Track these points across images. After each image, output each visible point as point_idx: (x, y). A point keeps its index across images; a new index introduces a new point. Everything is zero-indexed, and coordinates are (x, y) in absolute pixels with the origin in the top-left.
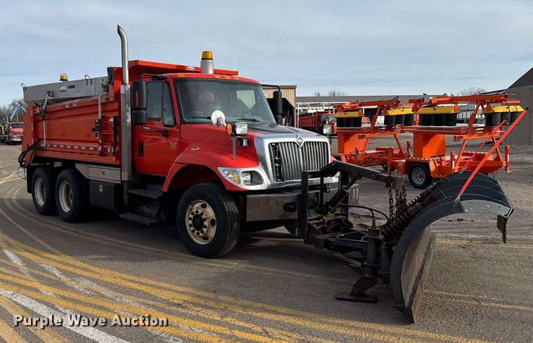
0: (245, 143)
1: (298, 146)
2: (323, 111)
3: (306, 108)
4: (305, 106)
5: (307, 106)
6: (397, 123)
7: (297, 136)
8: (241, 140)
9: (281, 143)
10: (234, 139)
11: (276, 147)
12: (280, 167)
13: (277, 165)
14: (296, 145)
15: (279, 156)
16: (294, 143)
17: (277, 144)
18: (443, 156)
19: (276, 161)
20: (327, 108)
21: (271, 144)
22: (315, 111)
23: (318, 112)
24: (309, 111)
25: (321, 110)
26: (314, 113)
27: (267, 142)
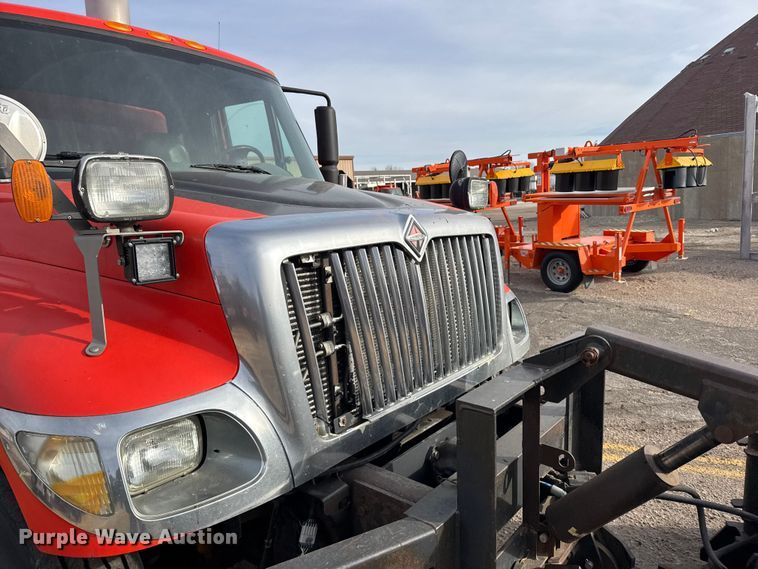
0: (151, 263)
1: (408, 256)
6: (507, 191)
7: (403, 218)
8: (125, 251)
9: (341, 252)
10: (90, 247)
11: (321, 270)
12: (342, 355)
13: (329, 348)
14: (400, 254)
15: (338, 309)
16: (395, 246)
17: (323, 255)
18: (577, 237)
19: (323, 333)
21: (295, 260)
22: (376, 185)
23: (380, 187)
26: (375, 188)
27: (274, 254)
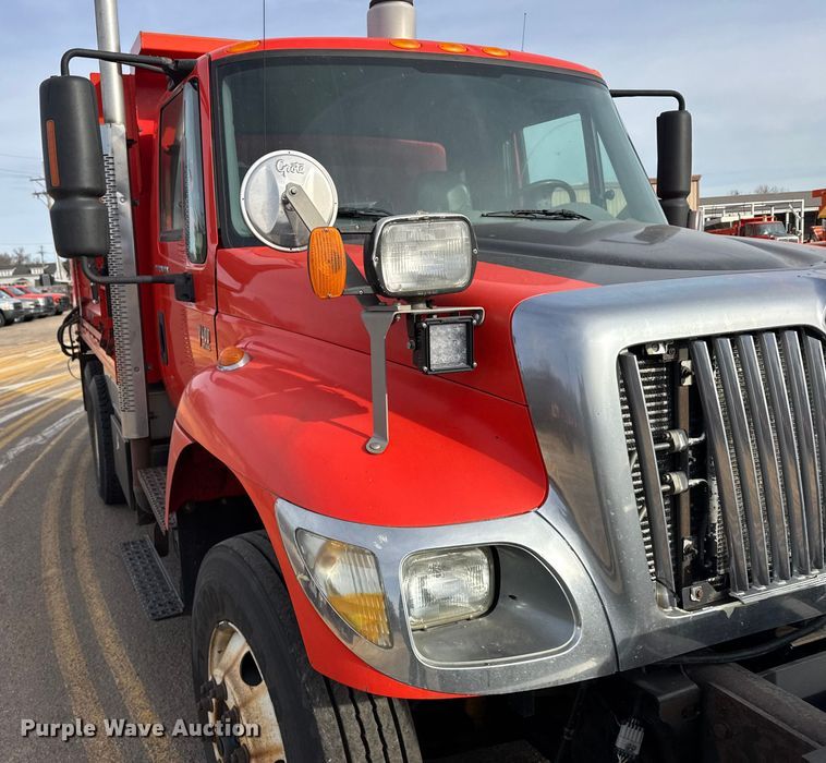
0: (445, 348)
2: (752, 217)
3: (718, 215)
4: (715, 211)
5: (720, 211)
8: (417, 332)
9: (711, 340)
11: (674, 365)
13: (680, 482)
16: (804, 331)
19: (672, 460)
20: (760, 213)
21: (638, 350)
22: (737, 219)
23: (743, 221)
24: (724, 220)
25: (748, 216)
26: (735, 223)
27: (606, 341)
